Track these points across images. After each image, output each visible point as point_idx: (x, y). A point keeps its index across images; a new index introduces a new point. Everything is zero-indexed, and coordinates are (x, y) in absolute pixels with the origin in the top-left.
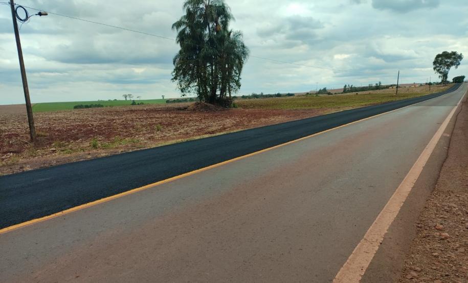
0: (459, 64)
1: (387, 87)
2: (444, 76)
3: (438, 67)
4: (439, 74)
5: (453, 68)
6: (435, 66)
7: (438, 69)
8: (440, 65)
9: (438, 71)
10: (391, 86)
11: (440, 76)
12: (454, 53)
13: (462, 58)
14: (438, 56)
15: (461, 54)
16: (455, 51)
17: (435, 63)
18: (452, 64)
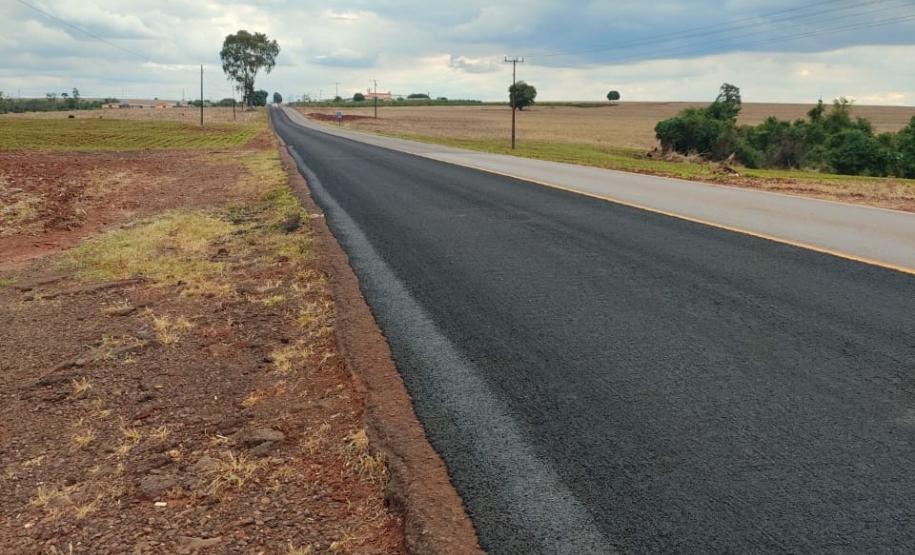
0: (274, 64)
1: (96, 105)
2: (246, 87)
3: (233, 65)
4: (236, 83)
5: (262, 70)
6: (226, 62)
7: (231, 69)
8: (236, 60)
9: (234, 73)
10: (107, 101)
11: (238, 88)
12: (261, 38)
13: (278, 51)
14: (230, 40)
15: (275, 42)
16: (262, 33)
17: (224, 54)
18: (260, 61)
